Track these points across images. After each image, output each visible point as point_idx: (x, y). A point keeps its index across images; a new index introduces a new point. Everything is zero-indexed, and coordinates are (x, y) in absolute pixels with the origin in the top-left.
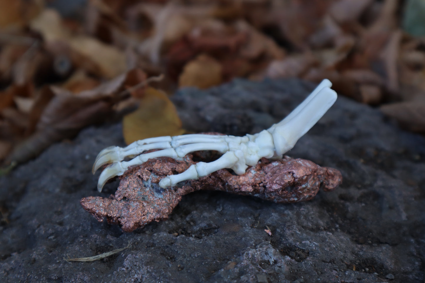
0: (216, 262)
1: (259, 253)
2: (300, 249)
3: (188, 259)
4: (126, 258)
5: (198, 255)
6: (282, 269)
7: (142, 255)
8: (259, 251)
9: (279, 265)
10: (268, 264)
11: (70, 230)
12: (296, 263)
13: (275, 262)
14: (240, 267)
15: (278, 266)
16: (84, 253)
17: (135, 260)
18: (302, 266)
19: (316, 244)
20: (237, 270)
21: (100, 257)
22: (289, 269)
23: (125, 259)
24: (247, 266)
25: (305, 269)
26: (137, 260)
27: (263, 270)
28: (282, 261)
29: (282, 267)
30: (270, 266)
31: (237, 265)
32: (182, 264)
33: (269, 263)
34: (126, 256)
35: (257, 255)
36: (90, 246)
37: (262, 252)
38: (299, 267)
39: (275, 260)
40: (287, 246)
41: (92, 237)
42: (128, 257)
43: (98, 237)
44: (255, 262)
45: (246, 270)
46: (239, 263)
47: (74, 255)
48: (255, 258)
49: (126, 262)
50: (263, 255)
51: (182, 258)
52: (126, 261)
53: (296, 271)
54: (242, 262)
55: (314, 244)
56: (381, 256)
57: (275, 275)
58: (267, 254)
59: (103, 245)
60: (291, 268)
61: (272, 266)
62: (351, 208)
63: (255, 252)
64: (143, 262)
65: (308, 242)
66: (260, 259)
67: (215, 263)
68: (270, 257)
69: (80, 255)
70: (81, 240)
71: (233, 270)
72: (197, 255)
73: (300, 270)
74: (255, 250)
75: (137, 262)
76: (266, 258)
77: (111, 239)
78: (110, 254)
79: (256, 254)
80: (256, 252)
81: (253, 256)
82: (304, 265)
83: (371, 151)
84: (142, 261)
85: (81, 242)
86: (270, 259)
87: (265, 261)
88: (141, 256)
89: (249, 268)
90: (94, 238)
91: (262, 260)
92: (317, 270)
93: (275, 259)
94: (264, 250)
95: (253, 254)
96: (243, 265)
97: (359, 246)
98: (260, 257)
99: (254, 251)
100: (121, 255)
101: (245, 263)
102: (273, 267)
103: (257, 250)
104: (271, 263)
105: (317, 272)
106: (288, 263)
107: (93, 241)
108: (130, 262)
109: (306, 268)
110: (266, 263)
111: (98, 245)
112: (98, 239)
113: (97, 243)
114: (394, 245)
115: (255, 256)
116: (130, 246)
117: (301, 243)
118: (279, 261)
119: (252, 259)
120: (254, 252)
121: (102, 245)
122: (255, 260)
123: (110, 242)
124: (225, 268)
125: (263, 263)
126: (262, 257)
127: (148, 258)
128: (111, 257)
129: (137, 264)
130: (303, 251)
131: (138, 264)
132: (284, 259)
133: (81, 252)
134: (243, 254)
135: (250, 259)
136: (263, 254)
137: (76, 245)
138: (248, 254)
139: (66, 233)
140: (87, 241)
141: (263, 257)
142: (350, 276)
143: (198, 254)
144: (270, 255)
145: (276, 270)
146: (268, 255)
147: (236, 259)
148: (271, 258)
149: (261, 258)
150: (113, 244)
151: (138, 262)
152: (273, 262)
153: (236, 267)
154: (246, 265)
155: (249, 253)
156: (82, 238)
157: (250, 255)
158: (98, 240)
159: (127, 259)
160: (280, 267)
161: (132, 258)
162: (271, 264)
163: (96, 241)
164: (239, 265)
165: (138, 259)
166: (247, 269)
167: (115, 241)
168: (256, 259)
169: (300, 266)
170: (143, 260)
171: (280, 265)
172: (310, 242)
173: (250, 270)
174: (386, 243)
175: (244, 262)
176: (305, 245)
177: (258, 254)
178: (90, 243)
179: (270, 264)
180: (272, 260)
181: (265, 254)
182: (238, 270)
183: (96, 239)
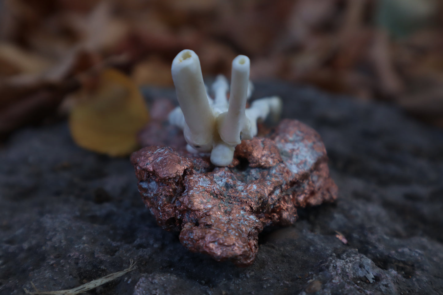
0: (284, 283)
1: (350, 265)
2: (399, 261)
3: (236, 282)
4: (137, 284)
5: (251, 274)
6: (391, 290)
7: (162, 278)
8: (351, 262)
10: (366, 282)
11: (30, 249)
12: (404, 280)
13: (377, 279)
14: (332, 287)
15: (383, 285)
16: (60, 281)
17: (152, 286)
18: (414, 284)
19: (419, 251)
21: (86, 288)
22: (397, 289)
23: (136, 287)
24: (342, 286)
25: (419, 289)
26: (156, 287)
27: (366, 291)
28: (386, 277)
29: (389, 285)
30: (370, 286)
31: (326, 285)
32: (229, 290)
33: (367, 281)
34: (135, 282)
35: (348, 269)
36: (68, 271)
37: (355, 263)
38: (409, 286)
39: (374, 276)
40: (377, 257)
41: (70, 256)
42: (141, 283)
43: (81, 255)
44: (349, 279)
45: (343, 291)
46: (328, 282)
47: (45, 286)
48: (347, 273)
49: (138, 290)
50: (356, 269)
51: (225, 281)
52: (138, 288)
53: (407, 292)
54: (333, 279)
55: (417, 252)
58: (361, 266)
59: (89, 268)
60: (400, 288)
61: (373, 284)
63: (345, 263)
64: (167, 290)
65: (406, 250)
66: (352, 275)
67: (282, 284)
68: (368, 272)
69: (54, 285)
70: (52, 262)
71: (321, 293)
72: (250, 275)
73: (412, 290)
74: (343, 261)
75: (156, 289)
76: (361, 273)
77: (103, 258)
78: (101, 282)
79: (347, 266)
80: (346, 264)
81: (343, 270)
82: (416, 284)
84: (165, 288)
85: (52, 265)
86: (368, 275)
87: (360, 279)
88: (161, 279)
89: (345, 289)
90: (74, 257)
91: (355, 277)
92: (435, 290)
93: (375, 274)
94: (357, 261)
95: (343, 267)
96: (334, 283)
98: (352, 272)
99: (343, 262)
100: (125, 281)
101: (337, 280)
102: (376, 286)
103: (347, 262)
104: (371, 281)
105: (438, 292)
106: (394, 280)
107: (73, 263)
108: (144, 290)
109: (420, 287)
110: (362, 281)
111: (80, 268)
112: (80, 260)
113: (80, 265)
115: (345, 270)
116: (133, 267)
117: (397, 252)
118: (383, 277)
119: (343, 275)
120: (344, 264)
121: (88, 268)
122: (348, 276)
123: (101, 262)
124: (307, 290)
125: (358, 281)
126: (354, 271)
127: (173, 282)
128: (106, 285)
129: (157, 293)
130: (404, 262)
131: (158, 292)
132: (388, 273)
133: (55, 280)
134: (328, 267)
135: (340, 274)
136: (357, 266)
137: (45, 270)
138: (335, 267)
139: (22, 255)
140: (63, 264)
141: (356, 272)
143: (250, 273)
144: (367, 267)
145: (383, 290)
146: (364, 268)
147: (319, 276)
148: (368, 273)
149: (354, 274)
150: (105, 266)
151: (158, 290)
152: (373, 279)
153: (323, 288)
154: (339, 284)
155: (336, 265)
156: (52, 259)
157: (338, 269)
158: (80, 261)
159: (139, 286)
160: (386, 286)
161: (146, 283)
162: (371, 282)
163: (77, 263)
164: (329, 285)
165: (157, 284)
166: (343, 289)
167: (108, 261)
168: (348, 274)
169: (410, 285)
170: (165, 285)
171: (385, 283)
172: (410, 250)
173: (348, 291)
175: (335, 280)
176: (403, 254)
177: (349, 266)
178: (68, 266)
179: (370, 283)
180: (371, 276)
181: (359, 267)
182: (329, 292)
183: (78, 259)
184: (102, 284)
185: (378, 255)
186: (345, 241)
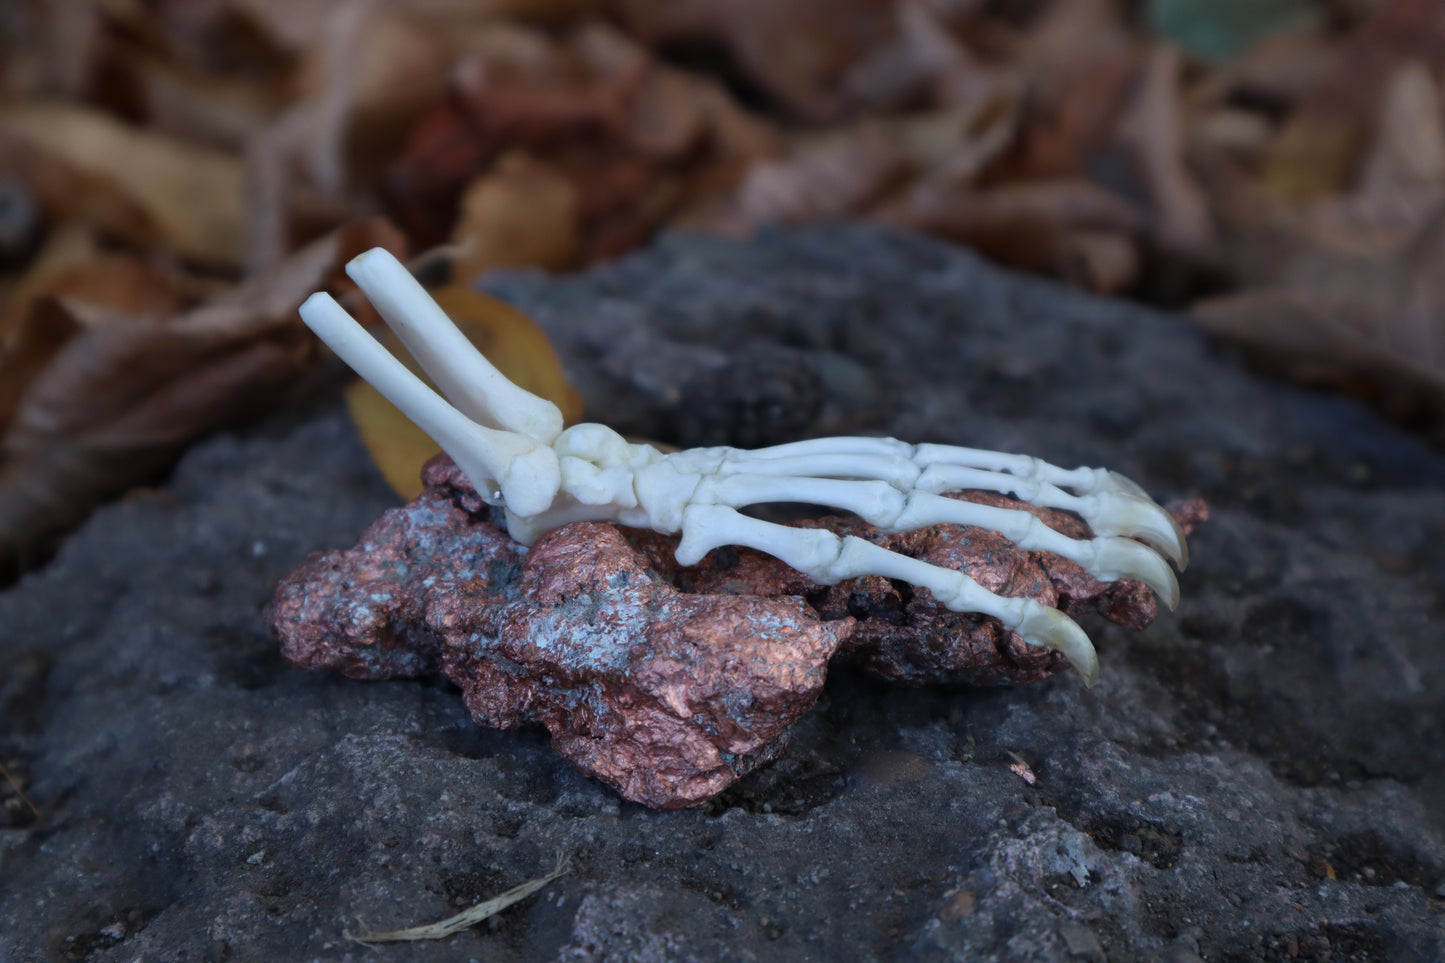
0: (893, 895)
1: (1037, 850)
2: (1149, 825)
3: (789, 894)
4: (580, 911)
5: (822, 875)
6: (1124, 900)
7: (632, 896)
8: (1038, 843)
9: (1110, 885)
10: (1070, 885)
11: (324, 824)
12: (1156, 872)
13: (1095, 877)
14: (996, 906)
15: (1108, 892)
16: (411, 906)
17: (611, 915)
18: (1177, 882)
19: (1196, 800)
20: (987, 919)
21: (468, 920)
22: (1140, 897)
23: (577, 917)
24: (1017, 904)
25: (1186, 891)
26: (620, 915)
27: (1069, 909)
28: (1115, 872)
29: (1121, 891)
30: (1079, 894)
31: (983, 901)
32: (775, 913)
33: (1074, 883)
34: (573, 906)
35: (1032, 859)
36: (423, 880)
37: (1047, 846)
38: (1167, 888)
39: (1090, 871)
40: (1101, 816)
41: (420, 843)
42: (586, 907)
43: (446, 842)
44: (1033, 883)
45: (1018, 915)
46: (987, 895)
47: (380, 918)
48: (1028, 869)
49: (583, 925)
50: (1049, 857)
51: (766, 893)
52: (581, 920)
53: (1161, 901)
54: (997, 888)
55: (1189, 801)
56: (1397, 821)
57: (1107, 923)
58: (1061, 851)
59: (465, 869)
60: (1145, 892)
61: (1086, 890)
62: (1232, 663)
63: (1025, 848)
64: (645, 921)
65: (1167, 797)
66: (1042, 872)
67: (889, 898)
68: (1075, 862)
69: (398, 914)
70: (384, 859)
71: (973, 921)
72: (818, 878)
73: (1171, 895)
74: (1022, 842)
75: (620, 921)
76: (1060, 866)
77: (493, 845)
78: (499, 905)
79: (1030, 854)
80: (1029, 849)
81: (1020, 863)
82: (1181, 880)
83: (1208, 461)
84: (639, 917)
85: (385, 866)
86: (1075, 869)
87: (1059, 878)
88: (628, 898)
89: (1024, 909)
90: (431, 846)
91: (1047, 874)
92: (1223, 892)
93: (1091, 867)
94: (1053, 840)
95: (1021, 856)
96: (1001, 898)
97: (1308, 793)
98: (1041, 866)
99: (1021, 846)
100: (549, 900)
101: (1007, 890)
102: (1093, 894)
103: (1029, 843)
104: (1083, 883)
105: (1227, 897)
106: (1132, 878)
107: (428, 859)
108: (596, 924)
109: (1190, 886)
110: (1063, 883)
111: (446, 870)
112: (444, 851)
113: (445, 864)
114: (1410, 780)
115: (1027, 862)
116: (564, 868)
117: (1145, 801)
118: (1107, 873)
119: (1021, 874)
120: (1023, 851)
121: (462, 870)
122: (1031, 876)
123: (491, 855)
124: (943, 915)
125: (1054, 883)
126: (1046, 862)
127: (655, 903)
128: (506, 912)
129: (622, 929)
130: (1161, 829)
131: (626, 928)
132: (1119, 864)
133: (399, 903)
134: (988, 858)
135: (1014, 873)
136: (1051, 852)
137: (373, 879)
138: (1003, 859)
139: (309, 839)
140: (409, 862)
141: (1050, 863)
142: (1335, 902)
143: (819, 872)
144: (1073, 853)
145: (1107, 904)
146: (1068, 854)
147: (969, 880)
148: (1077, 865)
149: (1045, 868)
150: (500, 864)
151: (625, 923)
152: (1086, 877)
153: (979, 908)
154: (1010, 898)
155: (1006, 855)
156: (383, 852)
157: (1010, 863)
158: (445, 855)
159: (583, 915)
160: (1114, 893)
161: (598, 909)
162: (1082, 885)
163: (437, 860)
164: (988, 902)
165: (622, 910)
166: (1019, 911)
167: (506, 851)
168: (1031, 872)
169: (1170, 883)
170: (640, 912)
171: (1112, 887)
172: (1175, 796)
173: (1029, 914)
174: (1386, 775)
175: (1003, 890)
176: (1158, 808)
177: (1034, 853)
178: (420, 868)
179: (1079, 886)
180: (1082, 873)
181: (1055, 854)
182: (990, 918)
183: (439, 849)
184: (500, 908)
185: (1103, 812)
186: (1030, 778)
